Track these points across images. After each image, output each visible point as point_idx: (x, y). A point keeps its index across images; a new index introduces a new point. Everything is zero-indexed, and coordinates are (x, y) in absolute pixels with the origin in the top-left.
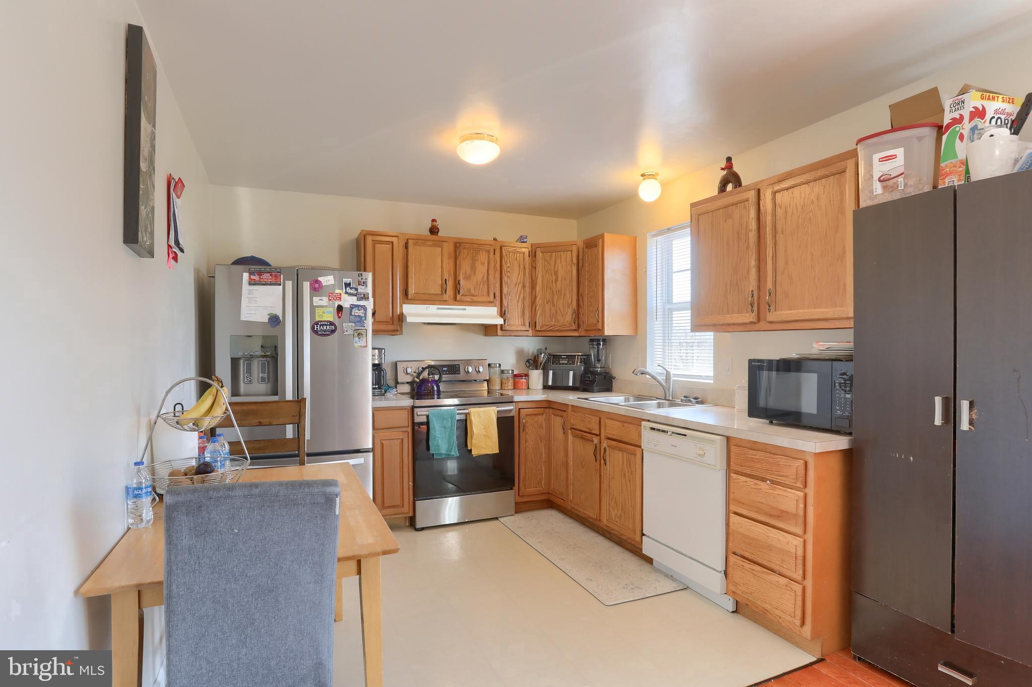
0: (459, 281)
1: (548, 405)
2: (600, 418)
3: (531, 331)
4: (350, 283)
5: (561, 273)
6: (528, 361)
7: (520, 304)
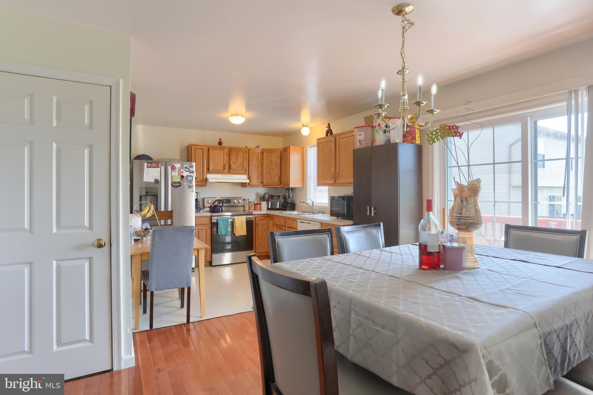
0: (231, 164)
1: (268, 216)
2: (285, 220)
3: (261, 185)
4: (186, 167)
5: (274, 161)
6: (260, 198)
7: (257, 174)
